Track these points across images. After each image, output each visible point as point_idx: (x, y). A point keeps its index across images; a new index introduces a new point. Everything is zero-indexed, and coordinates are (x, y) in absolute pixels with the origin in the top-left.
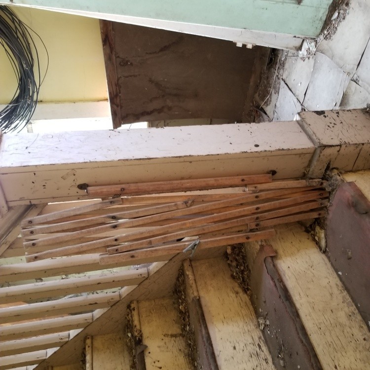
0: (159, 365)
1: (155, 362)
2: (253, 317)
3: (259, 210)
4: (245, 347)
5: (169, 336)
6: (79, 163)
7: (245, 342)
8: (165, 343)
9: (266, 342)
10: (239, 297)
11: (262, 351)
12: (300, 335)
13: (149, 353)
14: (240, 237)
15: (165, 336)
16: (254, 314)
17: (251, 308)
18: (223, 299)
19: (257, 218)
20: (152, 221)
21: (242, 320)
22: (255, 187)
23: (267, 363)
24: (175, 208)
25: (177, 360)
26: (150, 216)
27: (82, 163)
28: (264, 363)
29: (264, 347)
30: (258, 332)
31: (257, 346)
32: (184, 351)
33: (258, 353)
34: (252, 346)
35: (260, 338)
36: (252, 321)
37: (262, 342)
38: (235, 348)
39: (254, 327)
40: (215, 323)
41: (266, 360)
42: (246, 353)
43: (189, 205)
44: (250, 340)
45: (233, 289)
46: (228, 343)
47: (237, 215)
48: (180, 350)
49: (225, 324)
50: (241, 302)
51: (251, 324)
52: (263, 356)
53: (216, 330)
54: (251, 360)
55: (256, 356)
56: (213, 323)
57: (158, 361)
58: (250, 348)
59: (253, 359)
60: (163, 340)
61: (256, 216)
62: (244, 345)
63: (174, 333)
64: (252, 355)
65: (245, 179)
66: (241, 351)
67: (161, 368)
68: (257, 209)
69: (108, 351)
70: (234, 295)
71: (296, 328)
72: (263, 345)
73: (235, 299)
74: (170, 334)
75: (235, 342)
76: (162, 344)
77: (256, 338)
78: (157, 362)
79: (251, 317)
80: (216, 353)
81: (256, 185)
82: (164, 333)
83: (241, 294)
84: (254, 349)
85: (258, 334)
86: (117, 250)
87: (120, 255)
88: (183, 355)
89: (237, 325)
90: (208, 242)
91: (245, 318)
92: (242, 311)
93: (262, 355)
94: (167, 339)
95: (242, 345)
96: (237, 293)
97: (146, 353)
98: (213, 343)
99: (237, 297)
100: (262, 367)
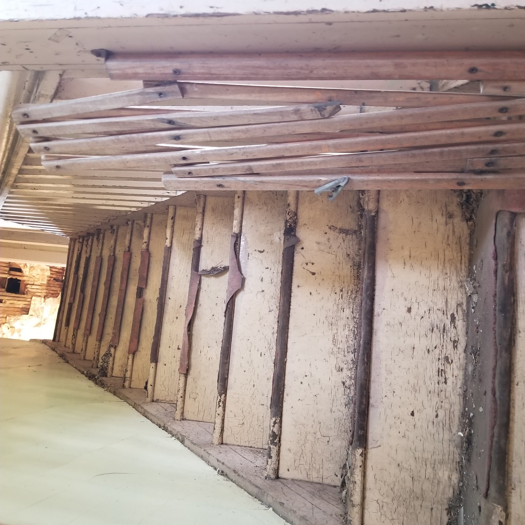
0: (313, 269)
1: (307, 264)
2: (463, 266)
3: (502, 138)
4: (427, 312)
5: (337, 231)
6: (65, 19)
7: (431, 304)
8: (329, 239)
9: (467, 315)
10: (450, 226)
11: (455, 327)
12: (497, 381)
13: (303, 248)
14: (443, 180)
15: (330, 228)
16: (467, 262)
17: (466, 249)
18: (420, 223)
19: (493, 152)
20: (248, 135)
21: (441, 267)
22: (505, 89)
23: (455, 347)
24: (295, 117)
25: (340, 268)
26: (244, 127)
27: (69, 19)
28: (450, 346)
29: (461, 321)
30: (460, 295)
31: (449, 317)
32: (353, 258)
33: (447, 328)
34: (440, 314)
35: (459, 305)
36: (457, 273)
37: (460, 312)
38: (409, 310)
39: (456, 284)
40: (390, 262)
41: (455, 342)
42: (426, 323)
43: (327, 115)
44: (441, 305)
45: (446, 207)
46: (401, 299)
47: (443, 141)
48: (349, 255)
49: (408, 267)
50: (451, 234)
51: (454, 278)
52: (453, 335)
53: (389, 274)
54: (429, 336)
55: (442, 331)
56: (387, 261)
57: (313, 264)
58: (436, 317)
59: (434, 335)
60: (326, 233)
61: (491, 147)
62: (426, 309)
63: (347, 227)
64: (435, 329)
65: (480, 68)
66: (419, 318)
67: (314, 274)
68: (498, 134)
69: (265, 208)
70: (441, 219)
71: (495, 367)
72: (461, 318)
73: (442, 228)
74: (338, 227)
75: (414, 300)
76: (323, 239)
77: (453, 304)
78: (310, 265)
79: (459, 265)
80: (377, 309)
81: (507, 84)
82: (330, 225)
83: (457, 220)
84: (441, 321)
85: (460, 298)
86: (190, 173)
87: (197, 182)
88: (350, 264)
89: (427, 274)
90: (368, 181)
91: (448, 265)
92: (447, 253)
93: (452, 333)
94: (332, 234)
95: (424, 308)
96: (450, 216)
97: (298, 249)
98: (377, 293)
99: (446, 224)
100: (444, 350)
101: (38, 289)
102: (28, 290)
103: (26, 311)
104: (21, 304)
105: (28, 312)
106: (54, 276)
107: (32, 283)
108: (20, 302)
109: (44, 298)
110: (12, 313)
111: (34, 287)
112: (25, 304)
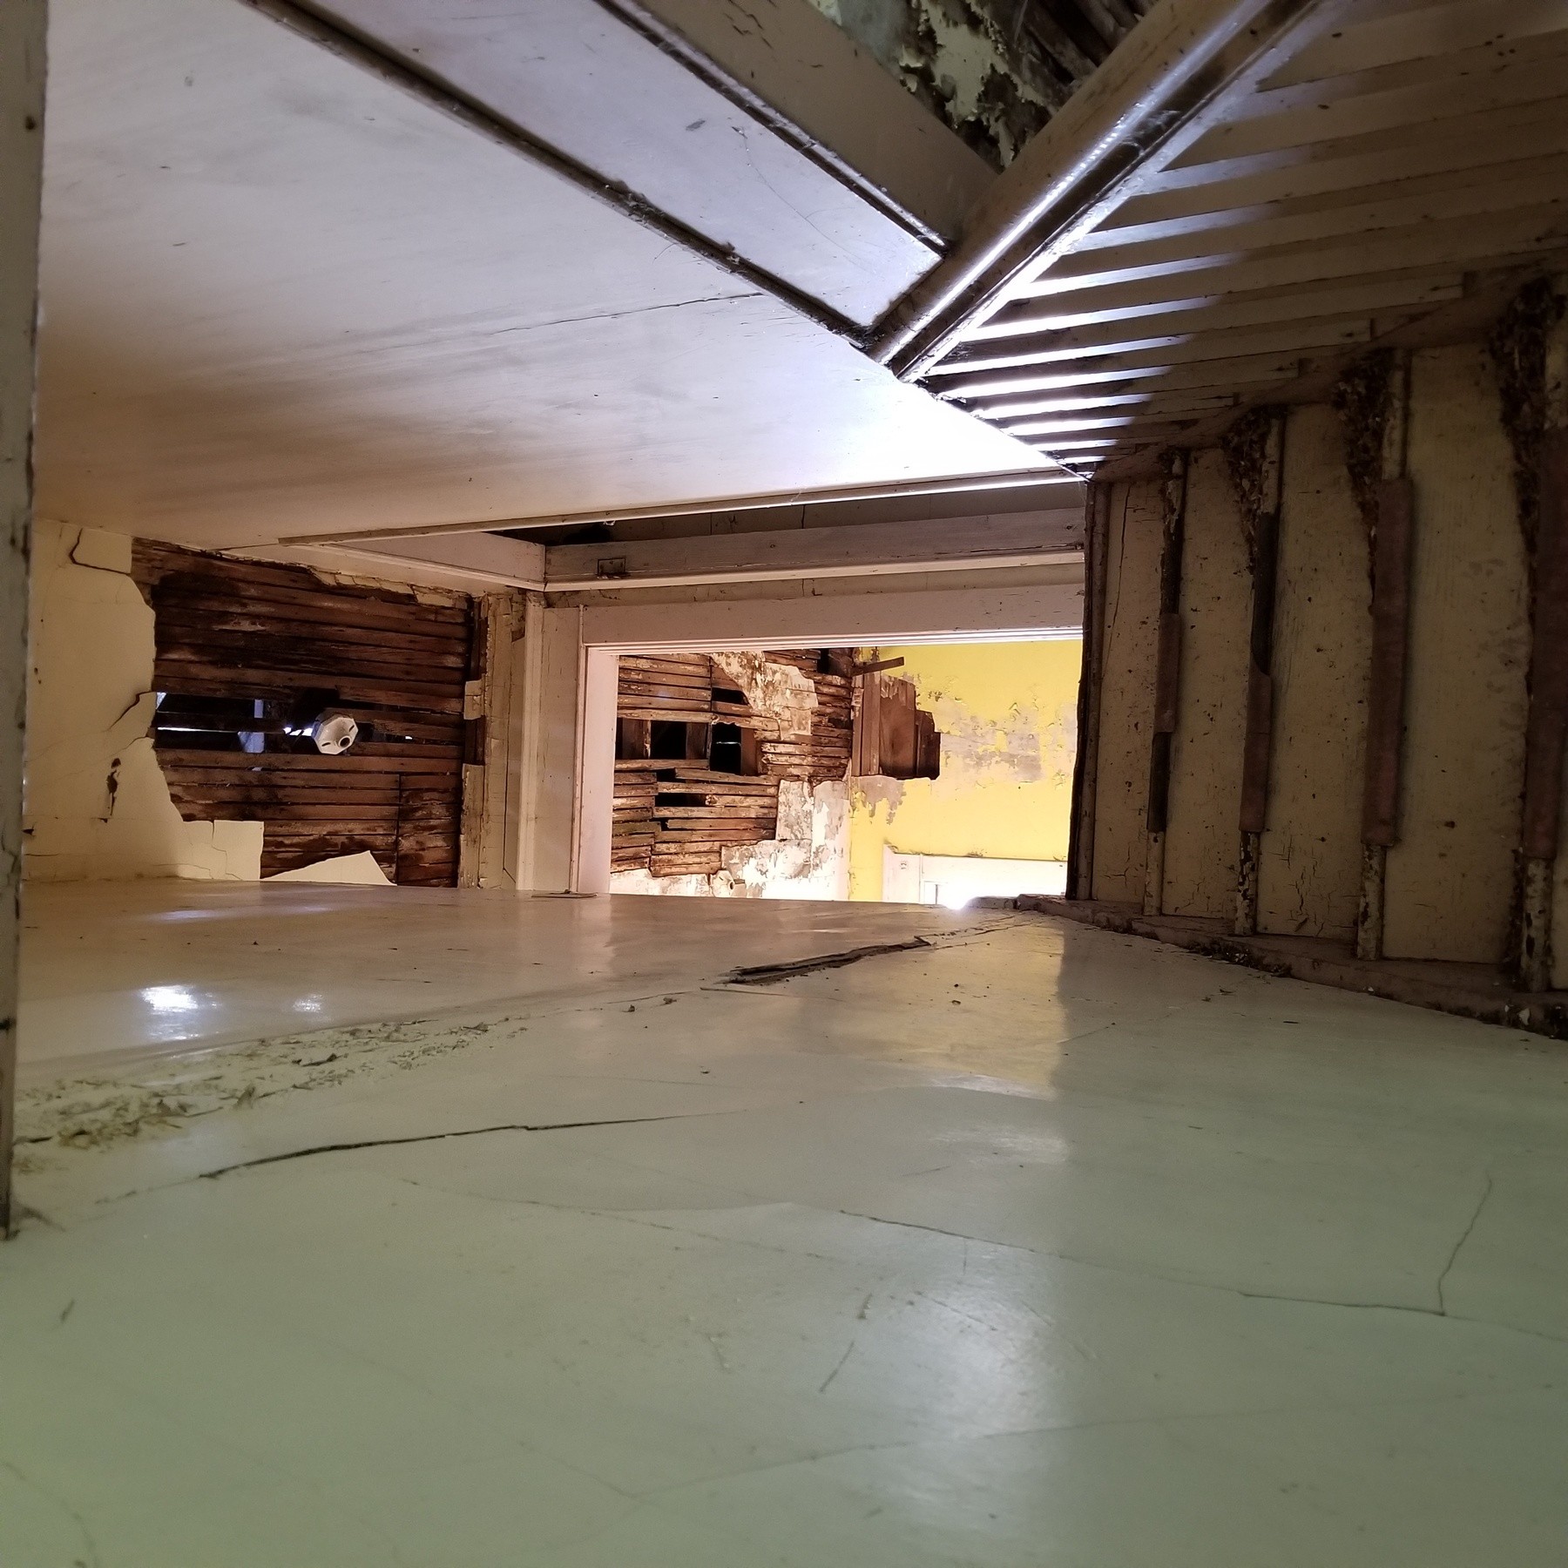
101: (791, 755)
102: (767, 760)
103: (766, 827)
104: (752, 807)
105: (774, 829)
106: (829, 710)
107: (775, 736)
108: (749, 801)
109: (810, 782)
110: (734, 835)
111: (781, 748)
112: (762, 807)
